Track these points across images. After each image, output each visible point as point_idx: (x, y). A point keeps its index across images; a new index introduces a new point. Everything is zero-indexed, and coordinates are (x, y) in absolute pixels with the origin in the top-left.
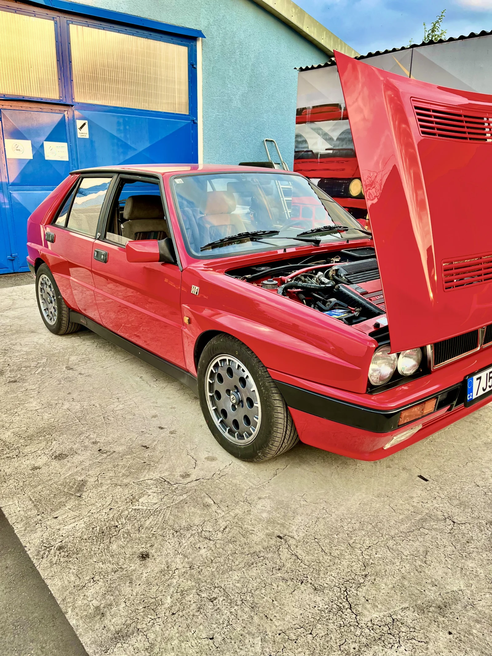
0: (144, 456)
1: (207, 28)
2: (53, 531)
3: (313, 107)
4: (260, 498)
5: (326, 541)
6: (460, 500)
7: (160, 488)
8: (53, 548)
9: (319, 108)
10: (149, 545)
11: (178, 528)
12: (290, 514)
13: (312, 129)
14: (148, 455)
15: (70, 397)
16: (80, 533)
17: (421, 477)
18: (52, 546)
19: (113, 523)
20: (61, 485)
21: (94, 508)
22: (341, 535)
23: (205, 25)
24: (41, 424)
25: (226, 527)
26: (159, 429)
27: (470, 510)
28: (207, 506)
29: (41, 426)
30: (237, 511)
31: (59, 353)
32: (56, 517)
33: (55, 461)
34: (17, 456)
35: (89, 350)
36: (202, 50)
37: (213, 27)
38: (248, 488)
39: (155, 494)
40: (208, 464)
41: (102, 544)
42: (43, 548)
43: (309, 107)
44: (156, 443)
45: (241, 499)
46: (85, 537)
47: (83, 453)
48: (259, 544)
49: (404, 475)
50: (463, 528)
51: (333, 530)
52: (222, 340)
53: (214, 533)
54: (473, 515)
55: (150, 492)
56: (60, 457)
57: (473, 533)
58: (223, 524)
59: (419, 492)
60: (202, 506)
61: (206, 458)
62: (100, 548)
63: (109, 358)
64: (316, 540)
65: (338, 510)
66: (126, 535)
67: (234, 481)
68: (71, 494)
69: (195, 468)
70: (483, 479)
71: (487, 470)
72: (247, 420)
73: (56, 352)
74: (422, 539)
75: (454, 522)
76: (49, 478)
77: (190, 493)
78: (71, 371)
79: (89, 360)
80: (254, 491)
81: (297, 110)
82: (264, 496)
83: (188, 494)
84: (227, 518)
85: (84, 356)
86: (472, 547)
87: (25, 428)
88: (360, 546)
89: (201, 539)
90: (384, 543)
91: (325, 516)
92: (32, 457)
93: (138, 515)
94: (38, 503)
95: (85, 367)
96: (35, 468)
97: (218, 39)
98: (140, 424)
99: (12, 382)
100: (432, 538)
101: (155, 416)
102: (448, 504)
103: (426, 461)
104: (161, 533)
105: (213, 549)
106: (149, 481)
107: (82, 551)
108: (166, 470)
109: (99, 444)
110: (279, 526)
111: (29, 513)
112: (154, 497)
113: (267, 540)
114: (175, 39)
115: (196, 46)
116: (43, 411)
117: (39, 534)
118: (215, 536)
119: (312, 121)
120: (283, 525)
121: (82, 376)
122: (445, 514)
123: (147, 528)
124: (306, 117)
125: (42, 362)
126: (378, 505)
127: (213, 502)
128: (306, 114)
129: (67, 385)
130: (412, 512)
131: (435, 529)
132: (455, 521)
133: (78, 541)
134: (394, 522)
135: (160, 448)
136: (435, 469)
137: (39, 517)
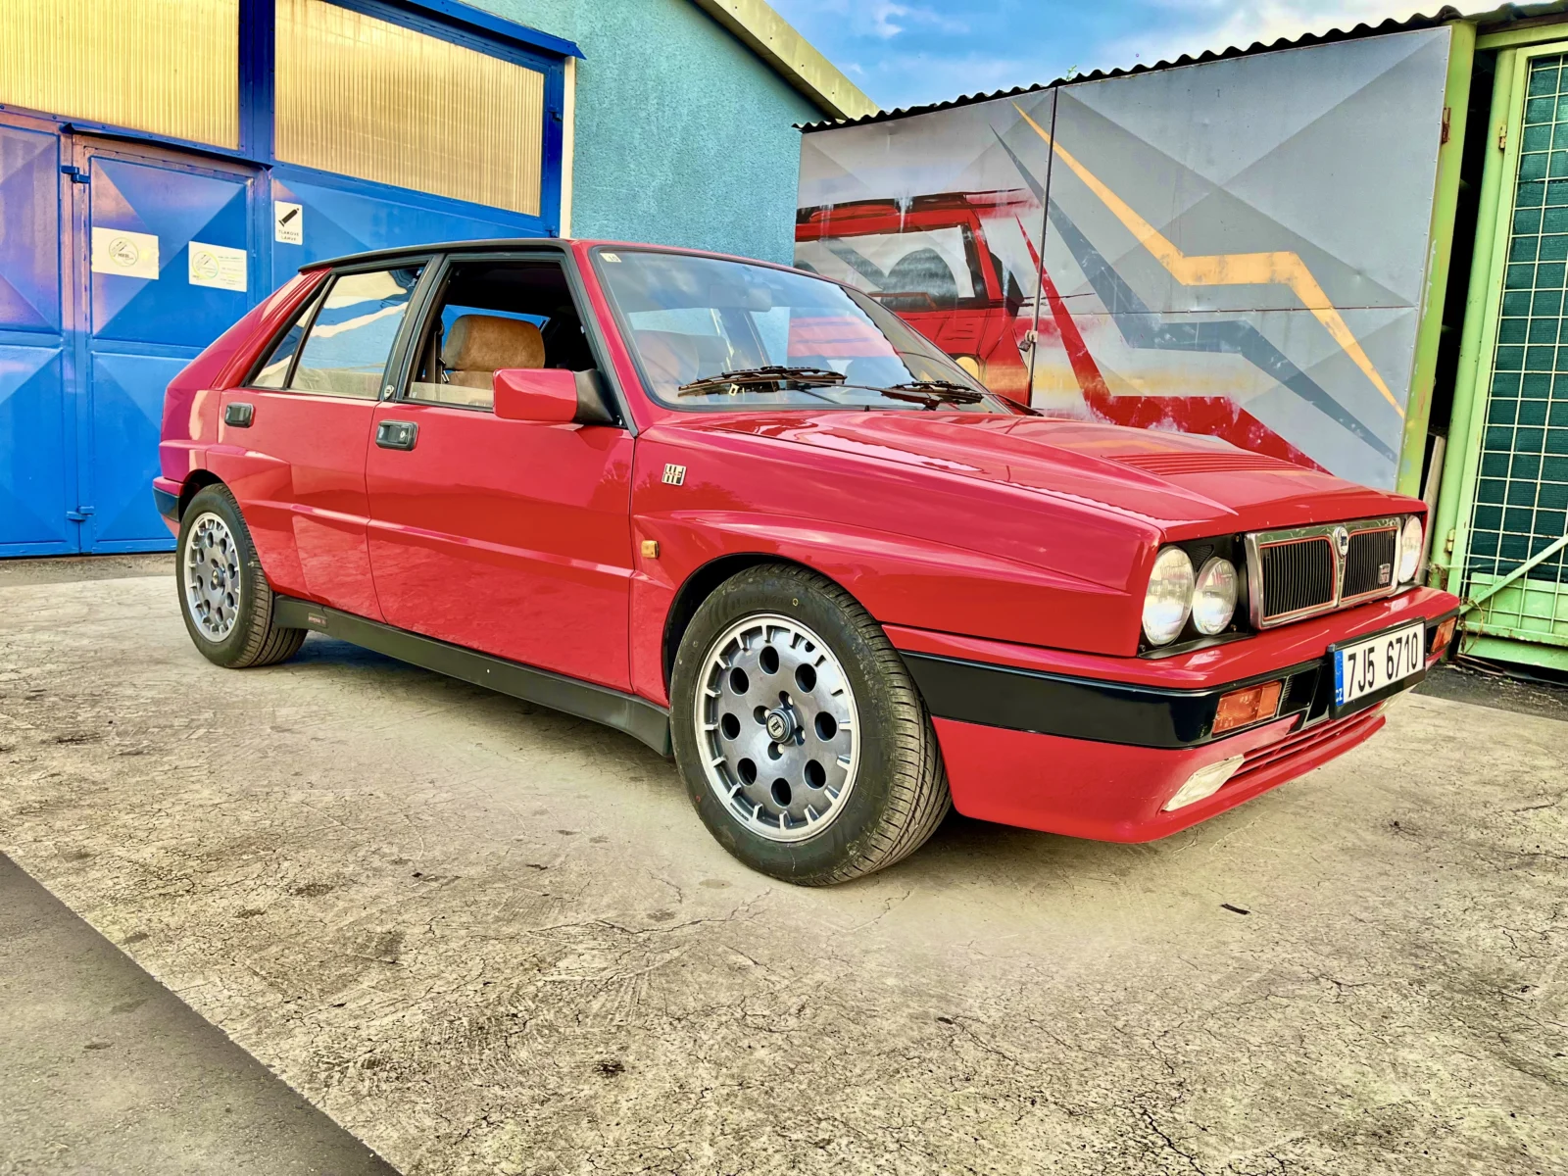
0: (541, 883)
1: (588, 40)
2: (341, 1030)
3: (836, 206)
4: (867, 952)
5: (1059, 1025)
6: (1333, 946)
7: (605, 940)
8: (351, 1064)
9: (849, 208)
10: (614, 1048)
11: (680, 1012)
12: (954, 977)
13: (833, 251)
14: (551, 882)
15: (300, 780)
16: (418, 1033)
17: (1227, 906)
18: (348, 1062)
19: (502, 1009)
20: (331, 942)
21: (439, 983)
22: (1089, 1014)
23: (585, 33)
24: (237, 831)
25: (803, 1007)
26: (561, 836)
27: (1363, 962)
28: (742, 969)
29: (238, 835)
30: (819, 977)
31: (245, 701)
32: (342, 1005)
33: (299, 897)
34: (188, 891)
35: (322, 696)
36: (576, 84)
37: (601, 39)
38: (830, 933)
39: (595, 952)
40: (709, 894)
41: (486, 1051)
42: (323, 1067)
43: (826, 206)
44: (562, 859)
45: (822, 954)
46: (435, 1039)
47: (372, 881)
48: (899, 1035)
49: (1189, 905)
50: (1363, 992)
51: (1067, 1005)
52: (751, 580)
53: (776, 1019)
54: (1375, 971)
55: (580, 948)
56: (311, 890)
57: (1390, 1000)
58: (794, 1003)
59: (1238, 935)
60: (727, 970)
61: (701, 884)
62: (484, 1057)
63: (382, 712)
64: (1035, 1023)
65: (1063, 968)
66: (547, 1032)
67: (793, 923)
68: (367, 959)
69: (680, 901)
70: (1366, 908)
71: (1368, 894)
72: (816, 774)
73: (235, 699)
74: (1280, 1016)
75: (1339, 984)
76: (294, 931)
77: (687, 947)
78: (286, 734)
79: (330, 714)
80: (846, 939)
81: (799, 212)
82: (875, 947)
83: (683, 949)
84: (799, 991)
85: (315, 708)
86: (1398, 1024)
87: (196, 839)
88: (1141, 1031)
89: (747, 1031)
90: (1195, 1024)
91: (1036, 979)
92: (232, 892)
93: (566, 993)
94: (279, 980)
95: (323, 727)
96: (246, 914)
97: (611, 65)
98: (508, 826)
99: (129, 754)
100: (1302, 1012)
101: (542, 813)
102: (1311, 953)
103: (1229, 881)
104: (639, 1023)
105: (786, 1047)
106: (569, 928)
107: (435, 1066)
108: (609, 906)
109: (410, 864)
110: (934, 1000)
111: (260, 1000)
112: (594, 956)
113: (915, 1027)
114: (517, 53)
115: (562, 74)
116: (233, 806)
117: (301, 1039)
118: (783, 1023)
119: (833, 235)
120: (942, 998)
121: (319, 743)
122: (1311, 970)
123: (596, 1016)
124: (819, 227)
125: (201, 717)
126: (1153, 958)
127: (751, 963)
128: (819, 221)
129: (289, 759)
130: (1235, 968)
131: (1301, 997)
132: (1340, 981)
133: (417, 1048)
134: (1201, 986)
135: (576, 869)
136: (1255, 894)
137: (292, 1006)
